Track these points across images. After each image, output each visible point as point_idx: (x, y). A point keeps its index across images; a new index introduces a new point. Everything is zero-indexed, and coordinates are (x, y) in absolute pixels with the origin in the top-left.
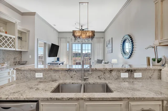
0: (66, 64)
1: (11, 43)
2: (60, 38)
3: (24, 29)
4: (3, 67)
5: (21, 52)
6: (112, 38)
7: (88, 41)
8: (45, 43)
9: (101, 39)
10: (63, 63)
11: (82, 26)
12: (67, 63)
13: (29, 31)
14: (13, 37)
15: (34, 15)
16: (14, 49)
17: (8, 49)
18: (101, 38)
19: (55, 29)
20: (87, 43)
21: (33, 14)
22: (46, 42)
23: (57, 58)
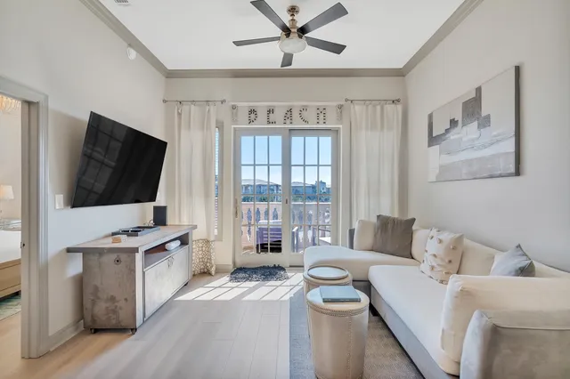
0: (204, 236)
2: (173, 104)
6: (518, 70)
7: (321, 121)
9: (389, 108)
10: (184, 239)
12: (208, 233)
18: (386, 102)
20: (311, 132)
23: (155, 208)
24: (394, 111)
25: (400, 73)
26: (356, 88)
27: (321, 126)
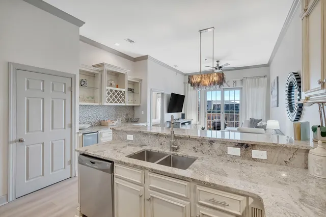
1: (121, 97)
3: (136, 79)
4: (113, 124)
5: (133, 107)
6: (278, 78)
7: (235, 85)
8: (162, 94)
9: (262, 79)
10: (189, 123)
11: (218, 61)
13: (141, 80)
14: (123, 90)
15: (147, 59)
16: (124, 104)
17: (118, 104)
18: (260, 77)
19: (178, 72)
20: (231, 89)
21: (145, 58)
22: (163, 92)
23: (182, 114)
24: (264, 81)
25: (268, 65)
26: (247, 73)
27: (234, 87)
